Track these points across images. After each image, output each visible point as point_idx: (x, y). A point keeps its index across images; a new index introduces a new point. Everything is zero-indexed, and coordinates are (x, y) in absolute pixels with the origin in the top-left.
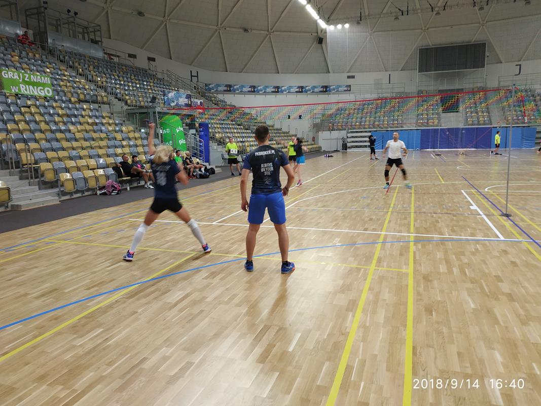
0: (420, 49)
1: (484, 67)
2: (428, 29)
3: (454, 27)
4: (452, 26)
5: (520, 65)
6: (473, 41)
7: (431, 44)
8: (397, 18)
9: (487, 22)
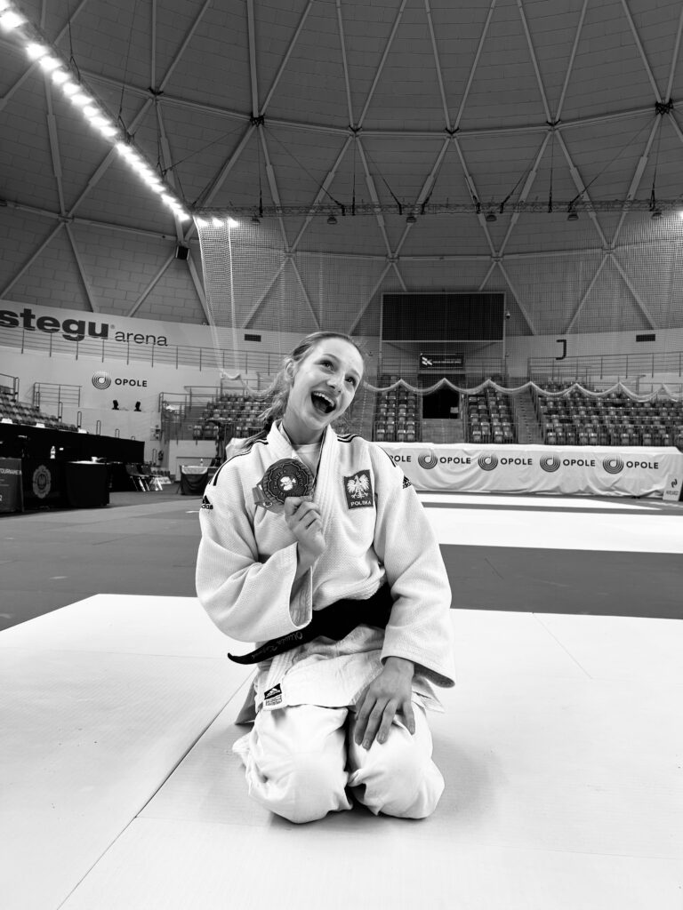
0: (385, 296)
1: (501, 339)
2: (398, 258)
3: (446, 259)
4: (442, 256)
5: (565, 341)
6: (481, 288)
7: (404, 288)
8: (332, 219)
9: (504, 255)
